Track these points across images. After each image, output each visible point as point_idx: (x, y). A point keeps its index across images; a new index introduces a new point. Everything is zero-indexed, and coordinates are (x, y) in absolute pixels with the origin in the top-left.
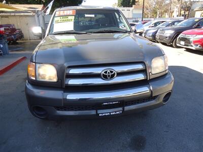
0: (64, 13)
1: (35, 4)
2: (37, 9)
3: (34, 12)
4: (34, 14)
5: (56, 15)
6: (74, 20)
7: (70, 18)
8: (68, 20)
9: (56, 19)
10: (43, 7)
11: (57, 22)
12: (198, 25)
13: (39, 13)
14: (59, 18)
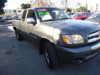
11: (41, 15)
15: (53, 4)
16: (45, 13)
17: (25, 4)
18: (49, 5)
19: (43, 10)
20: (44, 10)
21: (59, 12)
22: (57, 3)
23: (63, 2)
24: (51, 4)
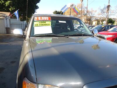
0: (41, 18)
1: (4, 12)
2: (6, 15)
3: (4, 16)
4: (4, 18)
5: (35, 20)
6: (51, 24)
7: (47, 23)
8: (46, 24)
9: (35, 23)
10: (10, 14)
11: (37, 26)
12: (105, 29)
13: (7, 17)
14: (38, 22)
15: (90, 12)
16: (45, 22)
17: (58, 11)
18: (85, 13)
19: (43, 18)
20: (46, 18)
21: (97, 23)
22: (96, 11)
23: (104, 11)
24: (87, 12)
